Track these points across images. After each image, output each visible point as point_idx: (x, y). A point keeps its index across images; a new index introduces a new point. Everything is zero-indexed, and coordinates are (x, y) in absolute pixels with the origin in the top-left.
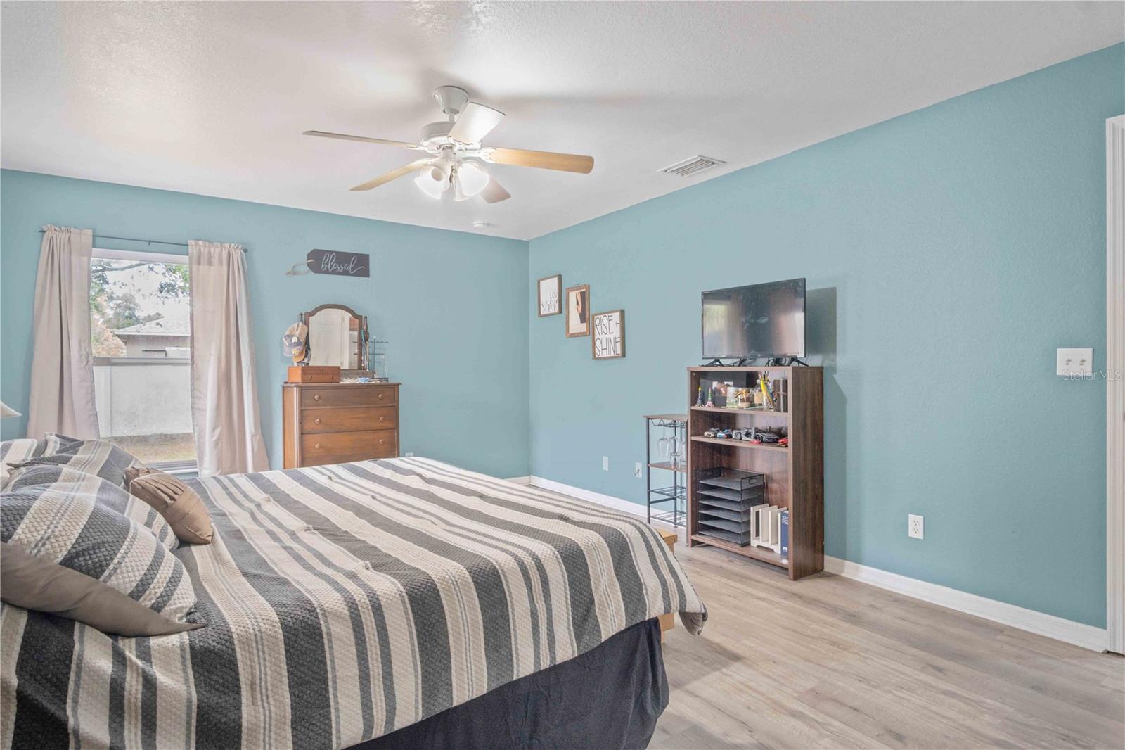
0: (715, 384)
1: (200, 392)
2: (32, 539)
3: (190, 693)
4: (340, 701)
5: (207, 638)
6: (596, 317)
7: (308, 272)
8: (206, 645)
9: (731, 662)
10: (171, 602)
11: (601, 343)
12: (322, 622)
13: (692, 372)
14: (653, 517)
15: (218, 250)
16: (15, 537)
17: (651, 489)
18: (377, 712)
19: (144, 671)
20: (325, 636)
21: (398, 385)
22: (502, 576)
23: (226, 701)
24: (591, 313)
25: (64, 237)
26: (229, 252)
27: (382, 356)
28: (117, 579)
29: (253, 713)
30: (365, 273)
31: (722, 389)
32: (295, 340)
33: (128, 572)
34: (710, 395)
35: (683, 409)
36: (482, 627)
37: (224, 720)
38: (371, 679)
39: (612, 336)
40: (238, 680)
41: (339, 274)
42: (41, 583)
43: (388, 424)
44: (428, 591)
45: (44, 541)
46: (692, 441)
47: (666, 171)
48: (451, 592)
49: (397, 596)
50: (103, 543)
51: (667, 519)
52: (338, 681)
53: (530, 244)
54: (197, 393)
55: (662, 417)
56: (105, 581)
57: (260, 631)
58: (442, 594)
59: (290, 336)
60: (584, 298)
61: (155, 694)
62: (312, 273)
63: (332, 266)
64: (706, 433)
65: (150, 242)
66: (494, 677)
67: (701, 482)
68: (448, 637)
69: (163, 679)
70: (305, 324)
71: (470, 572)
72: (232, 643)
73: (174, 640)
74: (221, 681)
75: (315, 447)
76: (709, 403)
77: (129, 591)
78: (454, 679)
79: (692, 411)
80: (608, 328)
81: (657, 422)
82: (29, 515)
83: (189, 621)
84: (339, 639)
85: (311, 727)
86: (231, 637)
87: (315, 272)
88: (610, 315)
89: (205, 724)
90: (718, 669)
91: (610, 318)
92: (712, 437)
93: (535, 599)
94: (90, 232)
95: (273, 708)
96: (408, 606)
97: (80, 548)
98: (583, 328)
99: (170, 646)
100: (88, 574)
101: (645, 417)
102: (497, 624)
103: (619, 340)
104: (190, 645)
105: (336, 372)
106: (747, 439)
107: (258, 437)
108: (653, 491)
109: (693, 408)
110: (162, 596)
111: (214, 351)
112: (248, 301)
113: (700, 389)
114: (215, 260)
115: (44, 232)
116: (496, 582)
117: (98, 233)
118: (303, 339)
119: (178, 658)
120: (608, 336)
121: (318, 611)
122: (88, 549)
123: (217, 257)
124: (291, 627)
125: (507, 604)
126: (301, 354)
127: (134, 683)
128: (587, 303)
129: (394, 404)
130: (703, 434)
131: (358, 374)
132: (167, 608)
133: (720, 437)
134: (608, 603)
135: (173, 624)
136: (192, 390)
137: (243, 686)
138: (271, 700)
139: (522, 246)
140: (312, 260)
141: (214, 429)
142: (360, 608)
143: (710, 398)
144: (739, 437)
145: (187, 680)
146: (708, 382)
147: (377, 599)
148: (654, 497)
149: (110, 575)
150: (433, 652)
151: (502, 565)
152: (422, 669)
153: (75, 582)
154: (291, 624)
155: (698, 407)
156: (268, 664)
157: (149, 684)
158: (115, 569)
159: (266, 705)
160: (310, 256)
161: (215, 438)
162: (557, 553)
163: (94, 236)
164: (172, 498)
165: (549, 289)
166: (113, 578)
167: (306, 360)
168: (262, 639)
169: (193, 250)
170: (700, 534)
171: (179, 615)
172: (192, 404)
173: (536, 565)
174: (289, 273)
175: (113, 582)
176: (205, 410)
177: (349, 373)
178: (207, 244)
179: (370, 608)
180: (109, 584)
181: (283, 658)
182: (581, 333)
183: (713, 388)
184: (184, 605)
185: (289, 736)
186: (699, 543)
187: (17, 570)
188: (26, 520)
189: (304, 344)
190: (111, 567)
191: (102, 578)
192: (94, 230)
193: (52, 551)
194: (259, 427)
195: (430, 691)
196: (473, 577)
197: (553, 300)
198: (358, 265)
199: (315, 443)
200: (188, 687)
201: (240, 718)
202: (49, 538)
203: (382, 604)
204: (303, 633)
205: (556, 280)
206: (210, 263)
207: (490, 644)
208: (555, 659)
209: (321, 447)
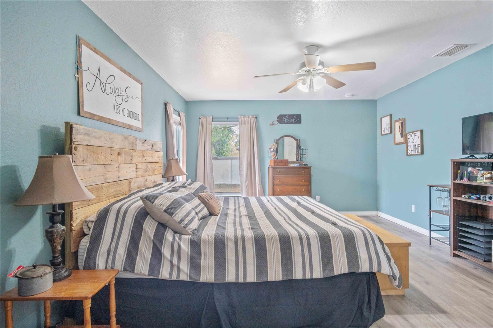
0: (470, 169)
1: (242, 169)
2: (158, 204)
3: (188, 252)
4: (229, 266)
5: (195, 238)
6: (408, 134)
7: (277, 124)
8: (194, 240)
9: (438, 313)
10: (188, 226)
11: (411, 147)
12: (226, 241)
13: (454, 162)
14: (433, 238)
15: (247, 119)
16: (155, 203)
17: (432, 223)
18: (240, 273)
19: (178, 242)
20: (226, 245)
21: (311, 167)
22: (291, 239)
23: (198, 257)
24: (406, 133)
25: (205, 119)
26: (251, 119)
27: (305, 155)
28: (176, 217)
29: (204, 262)
30: (299, 122)
31: (475, 172)
32: (272, 150)
33: (179, 216)
34: (465, 175)
35: (448, 182)
36: (280, 256)
37: (196, 262)
38: (239, 262)
39: (416, 144)
40: (201, 252)
41: (289, 123)
42: (159, 215)
43: (307, 183)
44: (262, 238)
45: (161, 205)
46: (453, 199)
47: (437, 56)
48: (270, 240)
49: (251, 238)
50: (174, 207)
51: (441, 240)
52: (229, 260)
53: (377, 101)
54: (241, 169)
55: (437, 186)
56: (173, 217)
57: (208, 239)
58: (266, 240)
59: (270, 149)
60: (403, 125)
61: (180, 249)
62: (279, 124)
63: (286, 120)
64: (463, 196)
65: (227, 118)
66: (285, 275)
67: (460, 222)
68: (267, 256)
69: (183, 246)
70: (276, 144)
71: (279, 235)
72: (201, 241)
73: (187, 237)
74: (197, 251)
75: (278, 190)
76: (465, 179)
77: (178, 221)
78: (268, 271)
79: (453, 183)
80: (414, 140)
81: (435, 188)
82: (159, 198)
83: (192, 233)
84: (230, 247)
85: (220, 272)
86: (201, 239)
87: (280, 124)
88: (415, 133)
89: (192, 261)
90: (427, 313)
91: (415, 135)
92: (467, 198)
93: (304, 251)
94: (211, 117)
95: (209, 262)
96: (254, 242)
97: (168, 208)
98: (402, 140)
99: (186, 238)
100: (169, 215)
101: (428, 185)
102: (287, 256)
103: (419, 145)
104: (191, 239)
105: (287, 162)
106: (490, 200)
107: (260, 186)
108: (433, 224)
109: (454, 182)
110: (186, 224)
111: (246, 154)
112: (257, 136)
113: (459, 171)
114: (246, 123)
115: (200, 118)
116: (288, 241)
117: (214, 117)
118: (275, 149)
119: (187, 241)
120: (415, 143)
121: (226, 237)
122: (170, 209)
123: (247, 121)
124: (217, 240)
125: (291, 250)
126: (274, 155)
127: (176, 245)
128: (404, 127)
129: (309, 175)
130: (462, 197)
131: (296, 163)
132: (187, 228)
133: (473, 199)
134: (339, 260)
135: (188, 233)
136: (240, 168)
137: (202, 254)
138: (209, 260)
139: (374, 103)
140: (279, 119)
141: (246, 182)
142: (238, 239)
143: (465, 176)
144: (485, 200)
145: (188, 248)
146: (465, 168)
147: (244, 238)
148: (433, 228)
149: (174, 216)
150: (261, 259)
151: (292, 235)
152: (256, 264)
153: (166, 216)
154: (217, 239)
155: (458, 181)
156: (209, 249)
157: (179, 246)
158: (176, 215)
159: (208, 261)
160: (278, 117)
161: (246, 185)
162: (317, 235)
163: (213, 118)
164: (208, 200)
165: (386, 121)
166: (175, 217)
167: (276, 157)
168: (208, 241)
169: (240, 120)
170: (459, 251)
171: (190, 231)
172: (240, 173)
173: (307, 238)
174: (271, 125)
175: (175, 218)
176: (243, 175)
177: (293, 162)
178: (244, 117)
179: (241, 240)
180: (174, 218)
181: (213, 249)
182: (401, 143)
183: (469, 171)
184: (192, 228)
185: (214, 272)
186: (458, 256)
187: (155, 211)
188: (158, 199)
189: (275, 151)
190: (175, 214)
191: (172, 217)
192: (213, 116)
193: (162, 208)
194: (261, 181)
195: (259, 272)
196: (279, 237)
197: (388, 127)
198: (297, 119)
199: (278, 189)
200: (188, 250)
201: (201, 262)
202: (162, 204)
203: (245, 239)
204: (220, 243)
205: (389, 117)
206: (245, 124)
207: (284, 263)
208: (312, 276)
209: (280, 190)
